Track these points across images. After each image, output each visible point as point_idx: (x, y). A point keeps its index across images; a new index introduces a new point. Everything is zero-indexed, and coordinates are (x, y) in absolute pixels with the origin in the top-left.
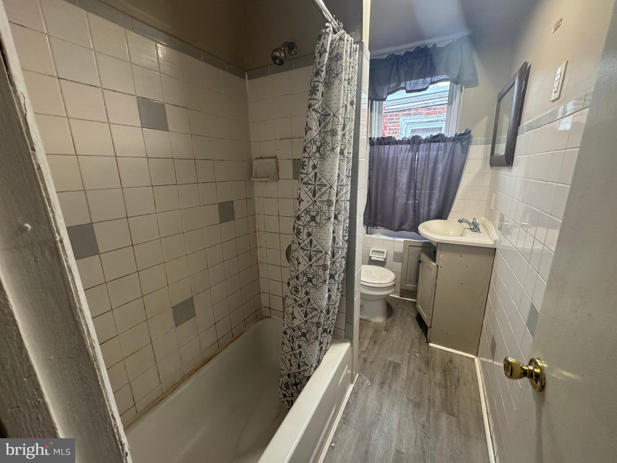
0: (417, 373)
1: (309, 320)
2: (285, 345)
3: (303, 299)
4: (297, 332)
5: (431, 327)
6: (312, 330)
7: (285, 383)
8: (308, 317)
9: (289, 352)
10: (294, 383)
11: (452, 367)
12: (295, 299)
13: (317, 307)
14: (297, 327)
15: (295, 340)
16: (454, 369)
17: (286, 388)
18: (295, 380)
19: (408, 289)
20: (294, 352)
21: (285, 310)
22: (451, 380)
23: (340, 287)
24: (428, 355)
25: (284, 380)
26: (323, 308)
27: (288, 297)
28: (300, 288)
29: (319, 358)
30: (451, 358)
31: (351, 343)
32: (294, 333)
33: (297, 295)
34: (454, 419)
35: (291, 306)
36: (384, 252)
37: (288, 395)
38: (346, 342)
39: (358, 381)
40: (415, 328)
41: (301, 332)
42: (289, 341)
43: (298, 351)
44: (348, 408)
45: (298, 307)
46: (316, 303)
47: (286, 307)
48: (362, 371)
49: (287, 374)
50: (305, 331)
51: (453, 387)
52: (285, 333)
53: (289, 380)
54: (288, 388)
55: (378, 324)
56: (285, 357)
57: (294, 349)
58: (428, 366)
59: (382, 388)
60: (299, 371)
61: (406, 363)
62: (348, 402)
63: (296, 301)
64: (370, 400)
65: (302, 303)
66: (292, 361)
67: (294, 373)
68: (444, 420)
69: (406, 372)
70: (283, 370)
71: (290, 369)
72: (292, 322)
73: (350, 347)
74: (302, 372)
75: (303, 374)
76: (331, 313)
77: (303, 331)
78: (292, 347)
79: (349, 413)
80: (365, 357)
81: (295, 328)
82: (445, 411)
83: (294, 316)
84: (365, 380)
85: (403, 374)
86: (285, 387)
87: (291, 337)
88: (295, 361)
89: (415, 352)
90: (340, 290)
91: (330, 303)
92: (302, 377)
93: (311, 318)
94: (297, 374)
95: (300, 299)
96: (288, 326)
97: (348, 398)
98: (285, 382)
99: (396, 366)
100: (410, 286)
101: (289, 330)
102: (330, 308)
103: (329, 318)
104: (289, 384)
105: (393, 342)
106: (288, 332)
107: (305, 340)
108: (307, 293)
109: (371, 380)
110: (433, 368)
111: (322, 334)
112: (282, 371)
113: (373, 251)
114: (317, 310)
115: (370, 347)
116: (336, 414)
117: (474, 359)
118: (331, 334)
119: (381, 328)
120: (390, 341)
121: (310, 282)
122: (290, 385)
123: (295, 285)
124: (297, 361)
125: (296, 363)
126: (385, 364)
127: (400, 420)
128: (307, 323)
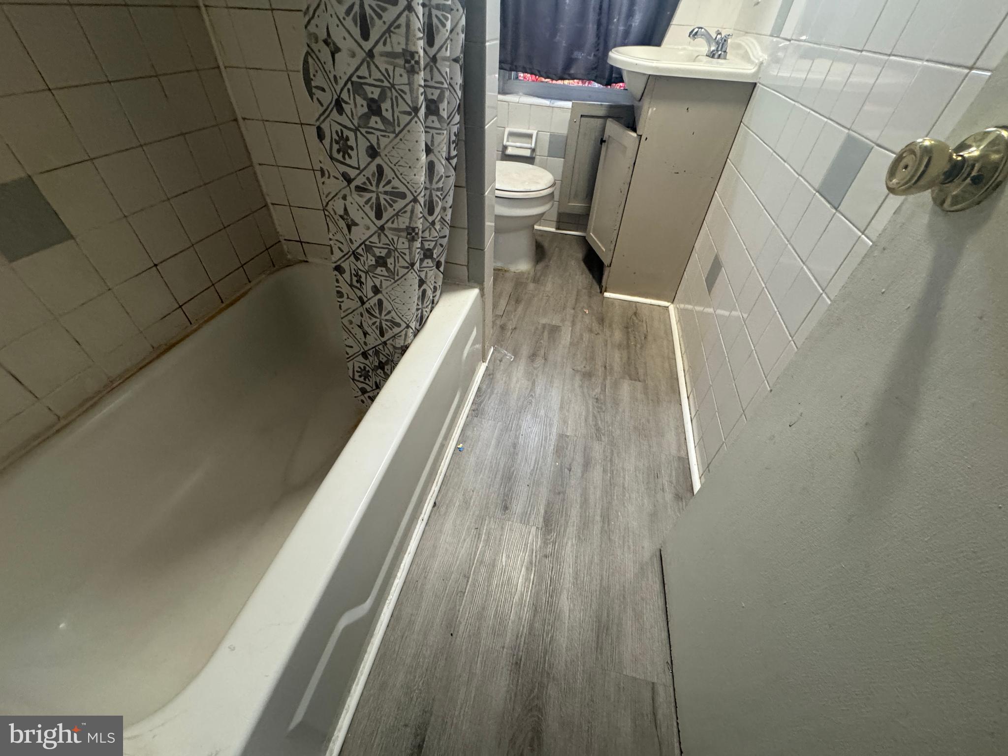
0: (586, 336)
1: (389, 225)
2: (346, 296)
3: (365, 168)
4: (365, 258)
5: (611, 264)
6: (398, 247)
7: (359, 370)
8: (386, 216)
9: (357, 309)
10: (377, 364)
11: (637, 321)
12: (345, 176)
13: (403, 189)
14: (363, 246)
15: (363, 280)
16: (640, 323)
17: (363, 378)
18: (378, 359)
19: (570, 212)
20: (367, 305)
21: (327, 213)
22: (635, 337)
23: (454, 153)
24: (602, 310)
25: (357, 365)
26: (419, 191)
27: (326, 173)
28: (351, 135)
29: (422, 312)
30: (635, 310)
31: (480, 290)
32: (358, 264)
33: (348, 161)
34: (639, 385)
35: (337, 196)
36: (530, 136)
37: (369, 389)
38: (472, 287)
39: (493, 358)
40: (582, 274)
41: (374, 255)
42: (351, 286)
43: (375, 300)
44: (480, 396)
45: (355, 195)
46: (400, 177)
47: (327, 203)
48: (499, 342)
49: (360, 352)
50: (384, 253)
51: (639, 346)
52: (339, 269)
53: (367, 362)
54: (367, 376)
55: (522, 274)
56: (351, 322)
57: (365, 299)
58: (603, 324)
59: (533, 361)
60: (383, 339)
61: (570, 324)
62: (479, 389)
63: (349, 181)
64: (514, 379)
65: (364, 183)
66: (365, 325)
67: (375, 347)
68: (626, 387)
69: (569, 336)
70: (352, 347)
71: (365, 343)
72: (348, 237)
73: (480, 295)
74: (390, 341)
75: (392, 345)
76: (437, 210)
77: (378, 254)
78: (360, 298)
79: (481, 402)
80: (502, 323)
81: (358, 251)
82: (628, 378)
83: (352, 220)
84: (506, 355)
85: (566, 338)
86: (360, 376)
87: (353, 277)
88: (370, 322)
89: (583, 308)
90: (454, 162)
91: (435, 186)
92: (391, 350)
93: (391, 219)
94: (381, 347)
95: (358, 172)
96: (342, 251)
97: (479, 382)
98: (360, 367)
99: (554, 330)
100: (576, 205)
101: (347, 261)
102: (435, 198)
103: (433, 223)
104: (368, 368)
105: (547, 298)
106: (345, 266)
107: (386, 274)
108: (373, 153)
109: (516, 353)
110: (610, 326)
111: (422, 261)
112: (348, 349)
113: (511, 134)
114: (403, 196)
115: (509, 308)
116: (462, 407)
117: (668, 307)
118: (442, 269)
119: (527, 279)
120: (543, 296)
121: (375, 114)
122: (371, 371)
123: (337, 132)
124: (376, 322)
125: (374, 327)
126: (537, 328)
127: (563, 398)
128: (385, 232)
